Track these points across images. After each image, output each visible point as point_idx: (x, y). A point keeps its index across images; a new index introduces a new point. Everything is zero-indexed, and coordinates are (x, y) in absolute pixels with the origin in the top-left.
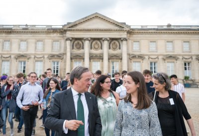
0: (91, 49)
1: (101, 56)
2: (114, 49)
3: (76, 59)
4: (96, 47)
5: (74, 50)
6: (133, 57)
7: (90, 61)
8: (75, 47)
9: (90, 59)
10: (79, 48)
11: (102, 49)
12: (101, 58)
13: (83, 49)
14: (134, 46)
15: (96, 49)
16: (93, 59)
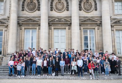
0: (52, 10)
1: (67, 21)
2: (87, 10)
3: (28, 25)
4: (60, 7)
5: (25, 12)
6: (115, 23)
7: (50, 29)
8: (25, 7)
9: (50, 25)
10: (32, 10)
11: (68, 10)
12: (67, 23)
13: (39, 10)
14: (116, 8)
15: (60, 10)
16: (54, 24)
